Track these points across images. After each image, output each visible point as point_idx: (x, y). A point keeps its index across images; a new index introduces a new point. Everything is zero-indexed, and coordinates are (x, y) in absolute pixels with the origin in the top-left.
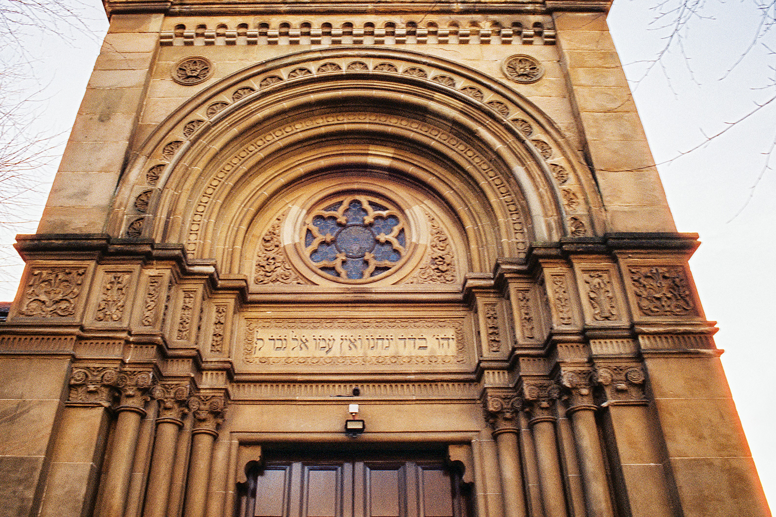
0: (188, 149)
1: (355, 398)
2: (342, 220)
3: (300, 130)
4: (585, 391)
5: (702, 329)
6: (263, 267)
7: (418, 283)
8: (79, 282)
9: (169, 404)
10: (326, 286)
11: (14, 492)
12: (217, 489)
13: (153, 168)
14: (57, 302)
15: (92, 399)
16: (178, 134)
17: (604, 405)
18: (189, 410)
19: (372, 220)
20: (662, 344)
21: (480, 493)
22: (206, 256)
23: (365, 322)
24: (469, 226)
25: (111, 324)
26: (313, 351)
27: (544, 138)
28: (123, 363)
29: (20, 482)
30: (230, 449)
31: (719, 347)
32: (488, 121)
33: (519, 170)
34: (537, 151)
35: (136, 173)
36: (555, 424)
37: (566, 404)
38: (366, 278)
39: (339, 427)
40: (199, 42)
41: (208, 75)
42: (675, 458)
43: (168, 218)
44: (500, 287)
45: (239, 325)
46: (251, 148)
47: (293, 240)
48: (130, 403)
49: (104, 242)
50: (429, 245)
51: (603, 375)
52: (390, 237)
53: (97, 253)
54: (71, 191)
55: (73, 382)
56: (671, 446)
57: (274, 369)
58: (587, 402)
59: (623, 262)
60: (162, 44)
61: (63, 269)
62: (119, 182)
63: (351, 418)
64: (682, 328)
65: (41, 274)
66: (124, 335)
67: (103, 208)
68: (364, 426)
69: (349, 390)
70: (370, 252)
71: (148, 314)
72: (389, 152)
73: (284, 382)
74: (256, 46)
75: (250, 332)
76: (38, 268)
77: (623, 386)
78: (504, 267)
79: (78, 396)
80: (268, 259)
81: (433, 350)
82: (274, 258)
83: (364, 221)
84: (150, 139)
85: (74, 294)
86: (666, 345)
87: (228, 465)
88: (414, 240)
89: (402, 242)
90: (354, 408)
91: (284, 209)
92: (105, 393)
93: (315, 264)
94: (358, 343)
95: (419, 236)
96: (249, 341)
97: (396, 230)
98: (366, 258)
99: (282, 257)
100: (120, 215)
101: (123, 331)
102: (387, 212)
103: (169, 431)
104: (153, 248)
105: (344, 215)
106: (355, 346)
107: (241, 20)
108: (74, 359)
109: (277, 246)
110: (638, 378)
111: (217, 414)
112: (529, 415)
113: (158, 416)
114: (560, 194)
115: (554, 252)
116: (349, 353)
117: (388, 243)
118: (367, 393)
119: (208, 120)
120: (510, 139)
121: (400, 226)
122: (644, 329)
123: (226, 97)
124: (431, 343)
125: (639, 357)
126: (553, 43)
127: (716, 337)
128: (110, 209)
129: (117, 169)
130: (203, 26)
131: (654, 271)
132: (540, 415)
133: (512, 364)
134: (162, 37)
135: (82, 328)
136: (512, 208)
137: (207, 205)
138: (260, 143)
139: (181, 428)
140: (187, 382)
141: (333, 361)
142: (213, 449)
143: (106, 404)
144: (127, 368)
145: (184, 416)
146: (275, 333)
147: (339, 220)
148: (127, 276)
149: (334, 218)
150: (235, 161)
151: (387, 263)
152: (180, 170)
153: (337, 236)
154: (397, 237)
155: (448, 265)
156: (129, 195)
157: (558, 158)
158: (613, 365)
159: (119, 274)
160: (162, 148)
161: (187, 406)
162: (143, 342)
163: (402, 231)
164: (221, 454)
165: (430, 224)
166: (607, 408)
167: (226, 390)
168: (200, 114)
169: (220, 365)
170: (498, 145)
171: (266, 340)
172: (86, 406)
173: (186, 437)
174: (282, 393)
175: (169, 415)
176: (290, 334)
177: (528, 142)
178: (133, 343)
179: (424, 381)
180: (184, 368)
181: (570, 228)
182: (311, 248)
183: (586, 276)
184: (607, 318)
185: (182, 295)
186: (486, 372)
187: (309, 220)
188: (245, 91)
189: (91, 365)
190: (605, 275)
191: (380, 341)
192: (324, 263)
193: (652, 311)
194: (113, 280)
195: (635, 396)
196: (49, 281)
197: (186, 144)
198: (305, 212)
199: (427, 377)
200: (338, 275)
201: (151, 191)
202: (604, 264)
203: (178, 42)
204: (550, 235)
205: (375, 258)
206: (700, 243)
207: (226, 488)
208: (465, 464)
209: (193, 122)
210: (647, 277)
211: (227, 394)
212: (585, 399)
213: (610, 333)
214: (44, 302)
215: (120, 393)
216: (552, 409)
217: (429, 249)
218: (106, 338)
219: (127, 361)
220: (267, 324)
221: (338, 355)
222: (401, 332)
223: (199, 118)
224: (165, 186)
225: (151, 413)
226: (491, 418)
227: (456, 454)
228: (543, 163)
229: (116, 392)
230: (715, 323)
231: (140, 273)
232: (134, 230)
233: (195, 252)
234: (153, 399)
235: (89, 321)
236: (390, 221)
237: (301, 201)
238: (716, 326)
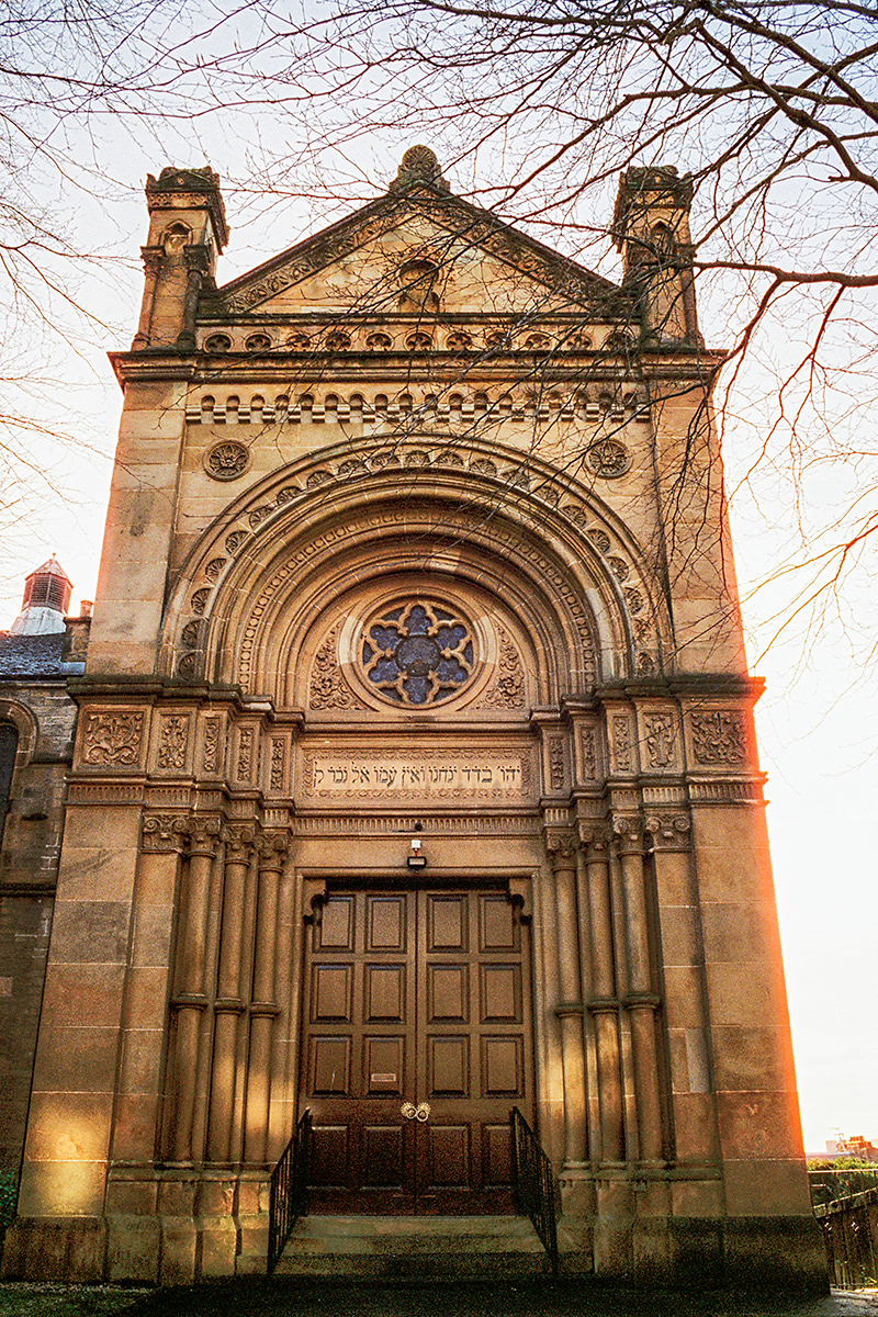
0: (234, 566)
1: (418, 833)
2: (403, 631)
3: (354, 533)
4: (634, 837)
5: (752, 779)
6: (319, 690)
7: (484, 708)
8: (138, 728)
9: (236, 846)
10: (388, 713)
11: (111, 933)
12: (286, 923)
13: (197, 592)
14: (119, 749)
15: (165, 846)
16: (220, 550)
17: (651, 850)
18: (255, 849)
19: (436, 632)
20: (711, 794)
21: (537, 926)
22: (260, 692)
23: (426, 753)
24: (540, 648)
25: (174, 772)
26: (374, 784)
27: (621, 555)
28: (192, 810)
29: (114, 923)
30: (295, 884)
31: (766, 798)
32: (563, 531)
33: (592, 594)
34: (612, 571)
35: (179, 601)
36: (607, 864)
37: (618, 847)
38: (429, 702)
39: (402, 862)
40: (232, 418)
41: (247, 466)
42: (704, 903)
43: (219, 650)
44: (566, 721)
45: (297, 757)
46: (301, 557)
47: (350, 658)
48: (201, 848)
49: (159, 686)
50: (497, 663)
51: (651, 823)
52: (455, 652)
53: (154, 697)
54: (113, 624)
55: (146, 829)
56: (703, 892)
57: (336, 804)
58: (636, 848)
59: (684, 706)
60: (188, 422)
61: (119, 713)
62: (163, 612)
63: (414, 855)
64: (731, 779)
65: (98, 718)
66: (190, 783)
67: (151, 645)
68: (426, 863)
69: (411, 826)
70: (433, 670)
71: (208, 758)
72: (455, 554)
73: (345, 817)
74: (299, 425)
75: (308, 763)
76: (94, 713)
77: (669, 834)
78: (568, 704)
79: (151, 843)
80: (324, 680)
81: (497, 783)
82: (329, 680)
83: (427, 632)
84: (190, 556)
85: (134, 740)
86: (714, 795)
87: (295, 901)
88: (481, 659)
89: (470, 660)
90: (416, 844)
91: (338, 620)
92: (177, 840)
93: (373, 684)
94: (421, 776)
95: (487, 653)
96: (308, 774)
97: (463, 643)
98: (429, 677)
99: (338, 678)
100: (169, 650)
101: (189, 779)
102: (453, 621)
103: (238, 871)
104: (208, 690)
105: (405, 625)
106: (418, 779)
107: (280, 389)
108: (145, 808)
109: (332, 665)
110: (683, 826)
111: (281, 852)
112: (585, 854)
113: (226, 856)
114: (631, 625)
115: (617, 694)
116: (411, 786)
117: (453, 658)
118: (430, 828)
119: (252, 532)
120: (586, 554)
121: (467, 638)
122: (694, 779)
123: (269, 500)
124: (497, 775)
125: (687, 805)
126: (647, 421)
127: (765, 788)
128: (158, 644)
129: (160, 594)
130: (235, 398)
131: (716, 716)
132: (595, 856)
133: (571, 804)
134: (187, 415)
135: (149, 778)
136: (584, 632)
137: (257, 629)
138: (309, 550)
139: (248, 867)
140: (252, 825)
141: (395, 795)
142: (279, 885)
143: (179, 850)
144: (195, 815)
145: (251, 855)
146: (335, 764)
147: (400, 632)
148: (184, 719)
149: (395, 628)
150: (283, 573)
151: (452, 683)
152: (226, 595)
153: (397, 650)
154: (463, 653)
155: (517, 687)
156: (175, 627)
157: (634, 581)
158: (662, 814)
159: (176, 718)
160: (204, 569)
161: (253, 846)
162: (208, 788)
163: (469, 644)
164: (287, 889)
165: (499, 637)
166: (653, 854)
167: (290, 829)
168: (242, 524)
169: (282, 804)
170: (573, 562)
171: (325, 772)
172: (162, 853)
173: (253, 877)
174: (344, 828)
175: (237, 856)
176: (349, 765)
177: (603, 560)
178: (198, 789)
179: (486, 816)
180: (246, 811)
181: (638, 664)
182: (369, 665)
183: (648, 720)
184: (663, 765)
185: (239, 733)
186: (547, 811)
187: (367, 632)
188: (291, 491)
189: (161, 813)
190: (668, 718)
191: (443, 773)
192: (385, 683)
193: (708, 759)
194: (171, 724)
195: (680, 843)
196: (108, 727)
197: (231, 561)
198: (361, 623)
199: (489, 812)
200: (400, 697)
201: (198, 621)
202: (667, 707)
203: (207, 418)
204: (618, 672)
205: (439, 677)
206: (765, 688)
207: (294, 921)
208: (525, 897)
209: (235, 533)
210: (708, 722)
211: (290, 830)
212: (635, 845)
213: (663, 781)
214: (106, 750)
215: (190, 838)
216: (605, 850)
217: (497, 668)
218: (172, 786)
219: (195, 808)
220: (326, 755)
221: (400, 788)
222: (466, 764)
223: (241, 529)
224: (212, 614)
225: (220, 855)
226: (551, 855)
227: (516, 888)
228: (618, 586)
229: (187, 839)
230: (766, 773)
231: (198, 714)
232: (186, 667)
233: (248, 685)
234: (221, 841)
235: (152, 769)
236: (458, 632)
237: (357, 611)
238: (767, 777)
